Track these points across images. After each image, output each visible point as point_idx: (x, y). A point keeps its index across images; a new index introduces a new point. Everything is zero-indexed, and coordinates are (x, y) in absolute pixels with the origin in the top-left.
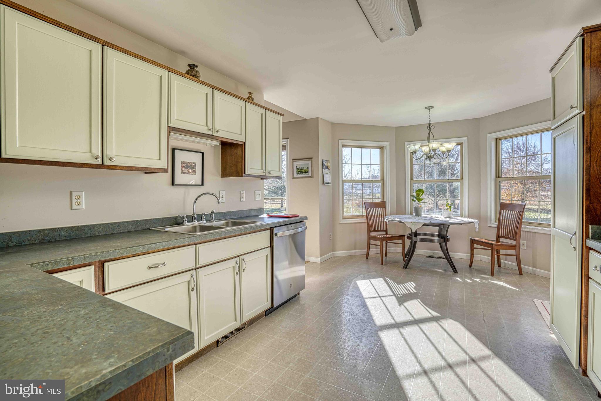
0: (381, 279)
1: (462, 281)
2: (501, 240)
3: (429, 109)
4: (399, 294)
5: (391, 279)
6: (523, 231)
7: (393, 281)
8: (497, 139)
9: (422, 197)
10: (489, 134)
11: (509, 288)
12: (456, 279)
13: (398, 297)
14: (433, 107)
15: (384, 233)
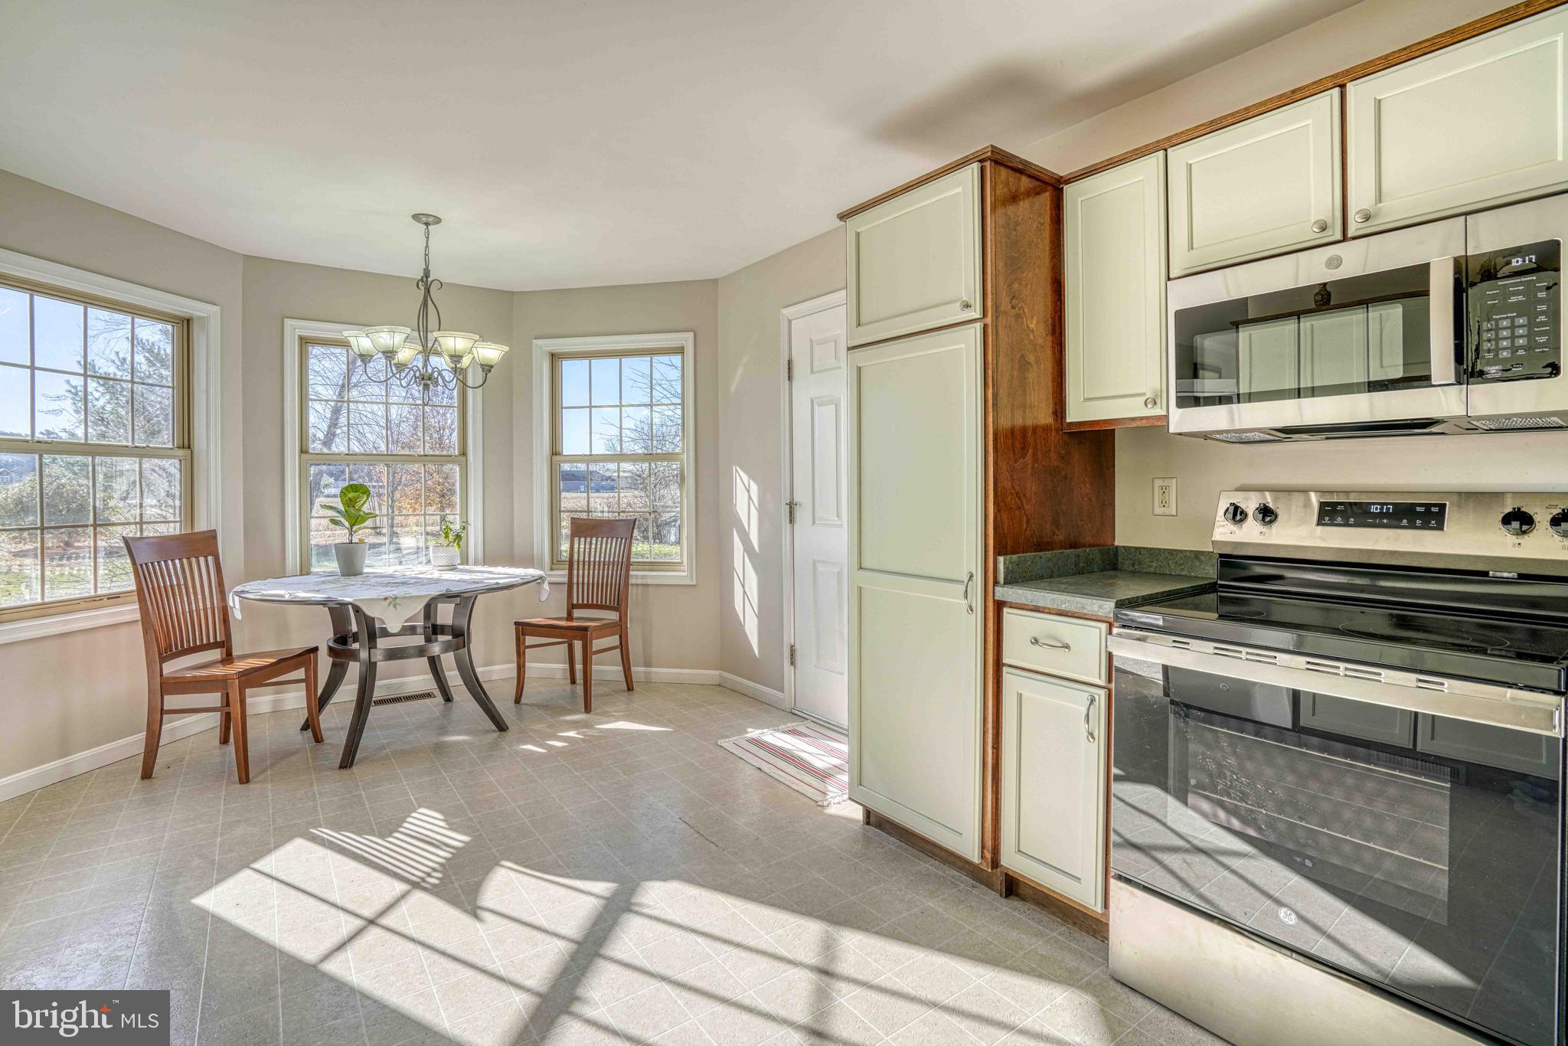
0: (299, 842)
1: (545, 751)
2: (577, 613)
3: (427, 224)
4: (429, 875)
5: (337, 827)
6: (632, 585)
7: (353, 832)
8: (552, 355)
9: (366, 508)
10: (535, 339)
11: (653, 733)
12: (524, 749)
13: (434, 885)
14: (438, 221)
15: (216, 654)
